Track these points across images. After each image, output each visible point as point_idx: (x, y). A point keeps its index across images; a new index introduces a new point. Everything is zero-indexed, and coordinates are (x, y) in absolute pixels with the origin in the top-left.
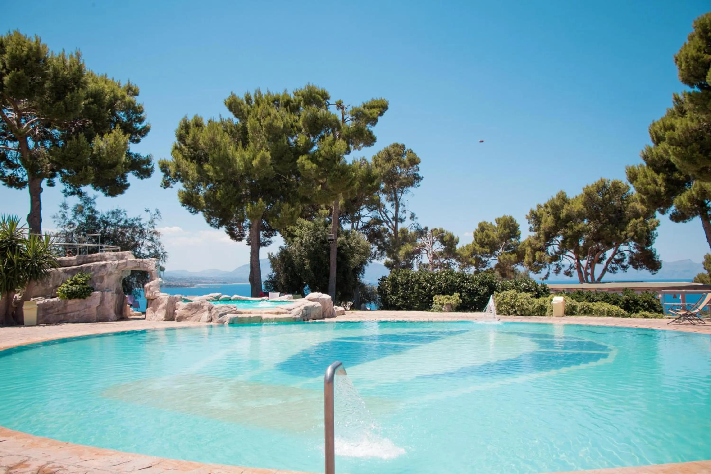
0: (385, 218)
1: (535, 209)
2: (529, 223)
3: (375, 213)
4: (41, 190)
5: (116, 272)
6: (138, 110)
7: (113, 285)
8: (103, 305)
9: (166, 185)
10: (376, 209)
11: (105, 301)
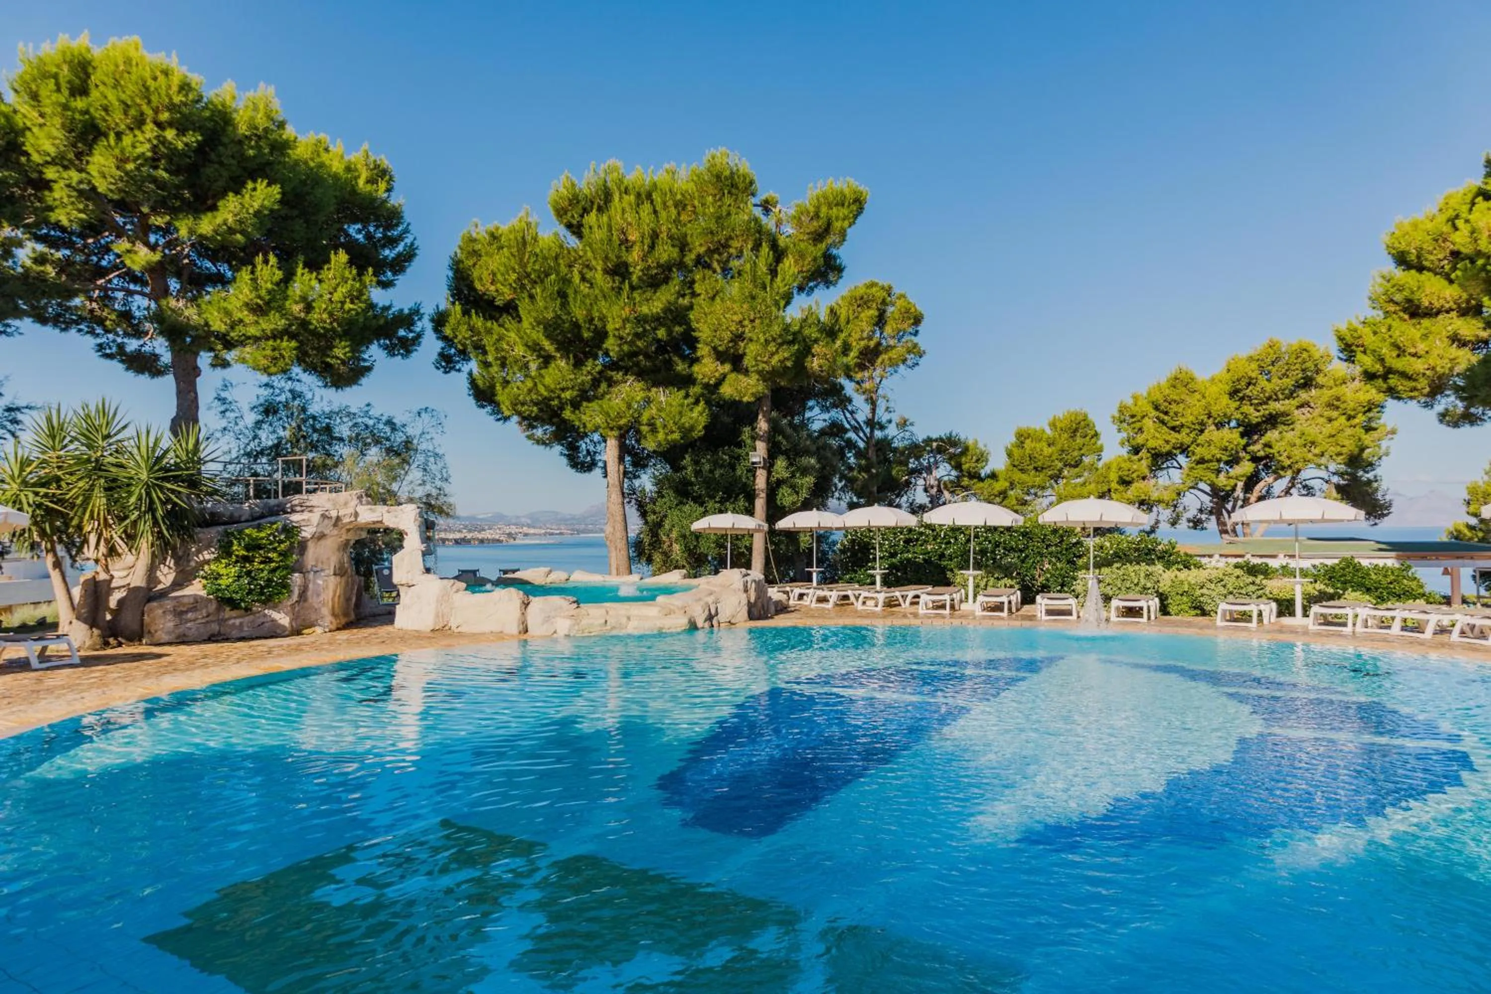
0: (853, 422)
1: (1130, 402)
2: (1119, 431)
3: (836, 414)
4: (197, 372)
5: (335, 532)
6: (391, 218)
7: (328, 559)
8: (306, 600)
9: (447, 362)
10: (835, 406)
11: (309, 593)
